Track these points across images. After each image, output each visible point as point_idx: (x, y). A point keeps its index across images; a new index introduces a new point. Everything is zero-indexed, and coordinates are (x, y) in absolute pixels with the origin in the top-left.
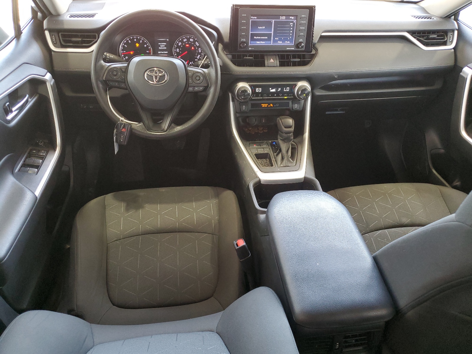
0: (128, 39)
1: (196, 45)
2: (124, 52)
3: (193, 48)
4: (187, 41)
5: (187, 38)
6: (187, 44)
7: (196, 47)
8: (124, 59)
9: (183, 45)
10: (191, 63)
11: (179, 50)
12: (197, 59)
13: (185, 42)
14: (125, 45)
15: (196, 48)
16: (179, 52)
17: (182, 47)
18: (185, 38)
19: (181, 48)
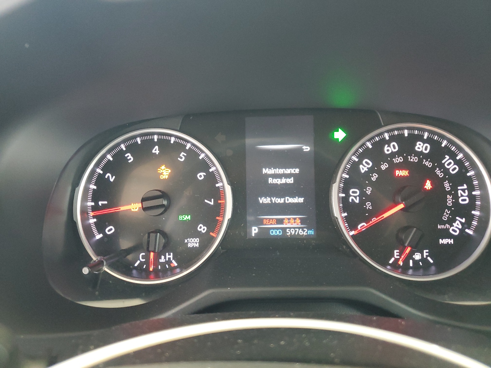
0: (123, 147)
1: (446, 171)
2: (100, 203)
3: (428, 185)
4: (399, 153)
5: (399, 139)
6: (400, 166)
7: (444, 179)
8: (99, 236)
9: (379, 172)
10: (417, 257)
11: (363, 194)
12: (450, 236)
13: (393, 155)
14: (108, 174)
15: (447, 185)
16: (362, 202)
17: (374, 179)
18: (393, 138)
19: (372, 184)
